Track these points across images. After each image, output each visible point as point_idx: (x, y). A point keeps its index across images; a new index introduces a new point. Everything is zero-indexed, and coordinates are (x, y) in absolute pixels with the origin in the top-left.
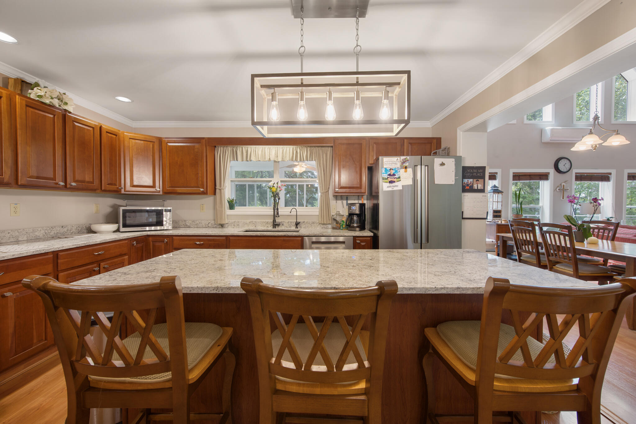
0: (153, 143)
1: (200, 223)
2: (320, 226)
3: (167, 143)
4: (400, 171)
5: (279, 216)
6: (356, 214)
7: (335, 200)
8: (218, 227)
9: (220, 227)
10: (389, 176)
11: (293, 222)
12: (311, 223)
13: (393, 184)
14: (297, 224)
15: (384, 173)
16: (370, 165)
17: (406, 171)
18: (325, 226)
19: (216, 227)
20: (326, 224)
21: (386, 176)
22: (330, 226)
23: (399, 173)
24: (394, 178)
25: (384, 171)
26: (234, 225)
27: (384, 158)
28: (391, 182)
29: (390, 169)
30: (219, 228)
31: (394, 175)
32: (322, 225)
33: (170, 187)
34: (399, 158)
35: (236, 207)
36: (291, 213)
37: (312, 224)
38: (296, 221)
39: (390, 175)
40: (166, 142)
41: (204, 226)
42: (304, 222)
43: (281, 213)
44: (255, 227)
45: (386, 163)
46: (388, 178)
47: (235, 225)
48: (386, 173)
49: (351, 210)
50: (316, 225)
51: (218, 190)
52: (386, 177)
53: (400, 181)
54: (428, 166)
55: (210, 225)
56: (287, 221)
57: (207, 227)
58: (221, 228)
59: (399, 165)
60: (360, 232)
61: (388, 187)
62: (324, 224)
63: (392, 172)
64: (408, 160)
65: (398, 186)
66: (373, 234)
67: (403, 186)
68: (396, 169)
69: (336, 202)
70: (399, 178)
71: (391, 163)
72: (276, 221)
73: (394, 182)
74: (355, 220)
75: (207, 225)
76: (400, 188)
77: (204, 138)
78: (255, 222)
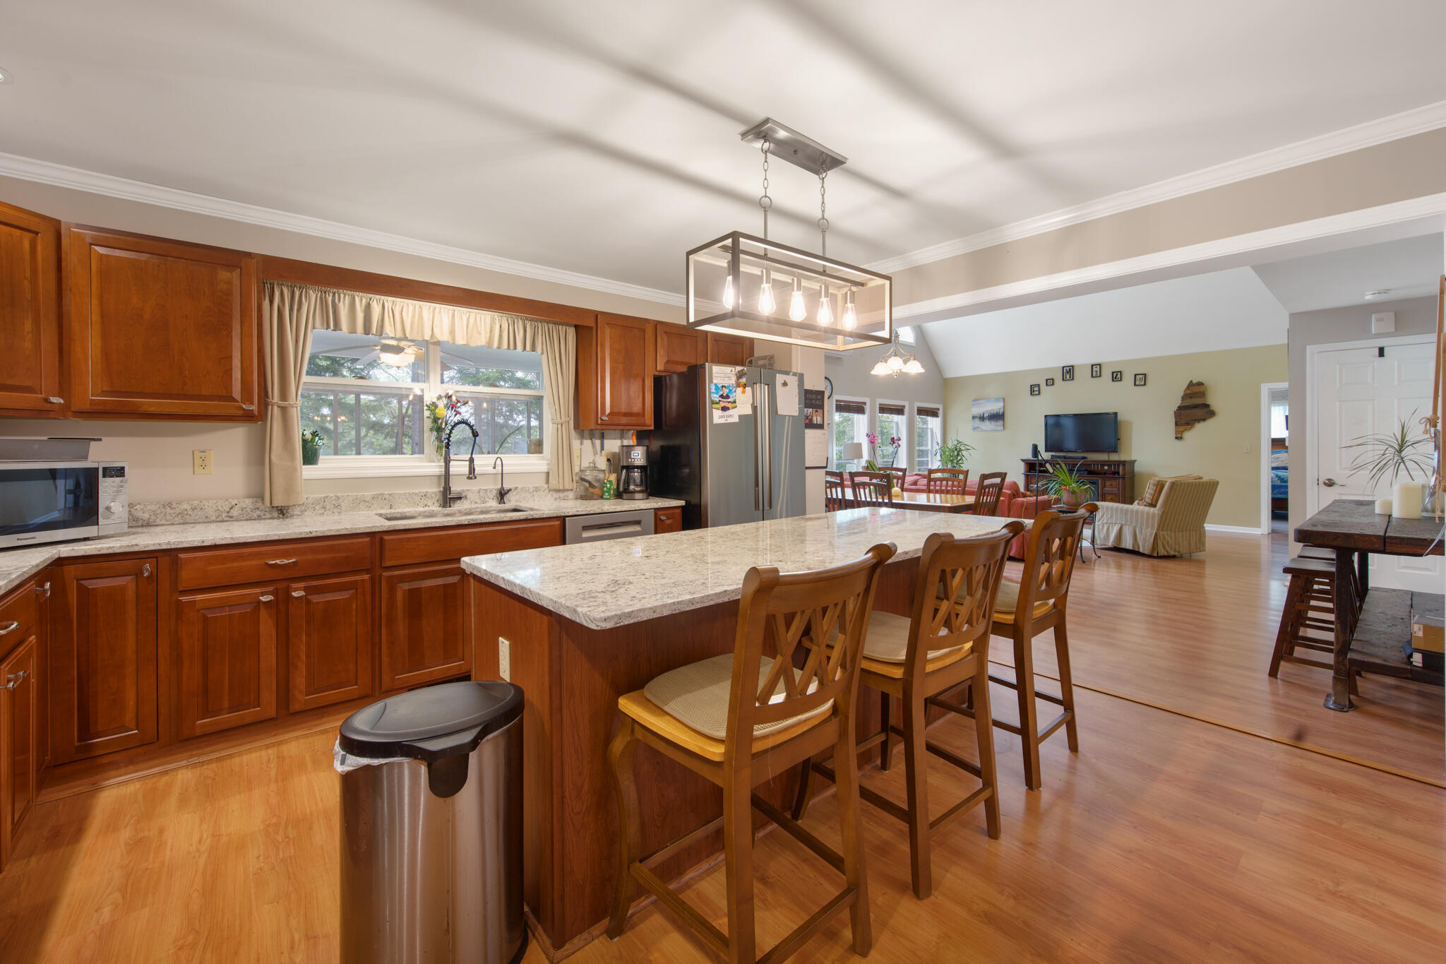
0: (32, 235)
1: (194, 509)
2: (552, 495)
3: (91, 244)
4: (735, 391)
5: (475, 478)
6: (637, 467)
7: (578, 439)
8: (269, 516)
9: (276, 514)
10: (720, 399)
11: (491, 490)
12: (531, 490)
13: (727, 413)
14: (502, 495)
15: (713, 393)
16: (657, 373)
17: (744, 392)
18: (561, 495)
19: (259, 518)
20: (564, 490)
21: (716, 397)
22: (571, 495)
23: (734, 394)
24: (729, 402)
25: (713, 388)
26: (324, 508)
27: (714, 367)
28: (724, 409)
29: (723, 386)
30: (272, 518)
31: (728, 397)
32: (554, 494)
33: (104, 393)
34: (733, 369)
35: (321, 457)
36: (494, 468)
37: (535, 493)
38: (500, 486)
39: (722, 396)
40: (88, 240)
41: (214, 518)
42: (516, 488)
43: (480, 468)
44: (391, 508)
45: (716, 375)
46: (720, 401)
47: (328, 507)
48: (717, 393)
49: (632, 459)
50: (542, 493)
51: (275, 408)
52: (717, 400)
53: (736, 407)
54: (768, 385)
55: (235, 513)
56: (477, 488)
57: (227, 517)
58: (279, 518)
59: (733, 381)
60: (648, 501)
61: (721, 417)
62: (559, 491)
63: (726, 391)
64: (745, 374)
65: (733, 416)
66: (684, 501)
67: (739, 416)
68: (729, 386)
69: (582, 444)
70: (735, 402)
71: (723, 375)
72: (452, 489)
73: (728, 409)
74: (636, 478)
75: (224, 515)
76: (736, 419)
77: (248, 255)
78: (390, 495)
